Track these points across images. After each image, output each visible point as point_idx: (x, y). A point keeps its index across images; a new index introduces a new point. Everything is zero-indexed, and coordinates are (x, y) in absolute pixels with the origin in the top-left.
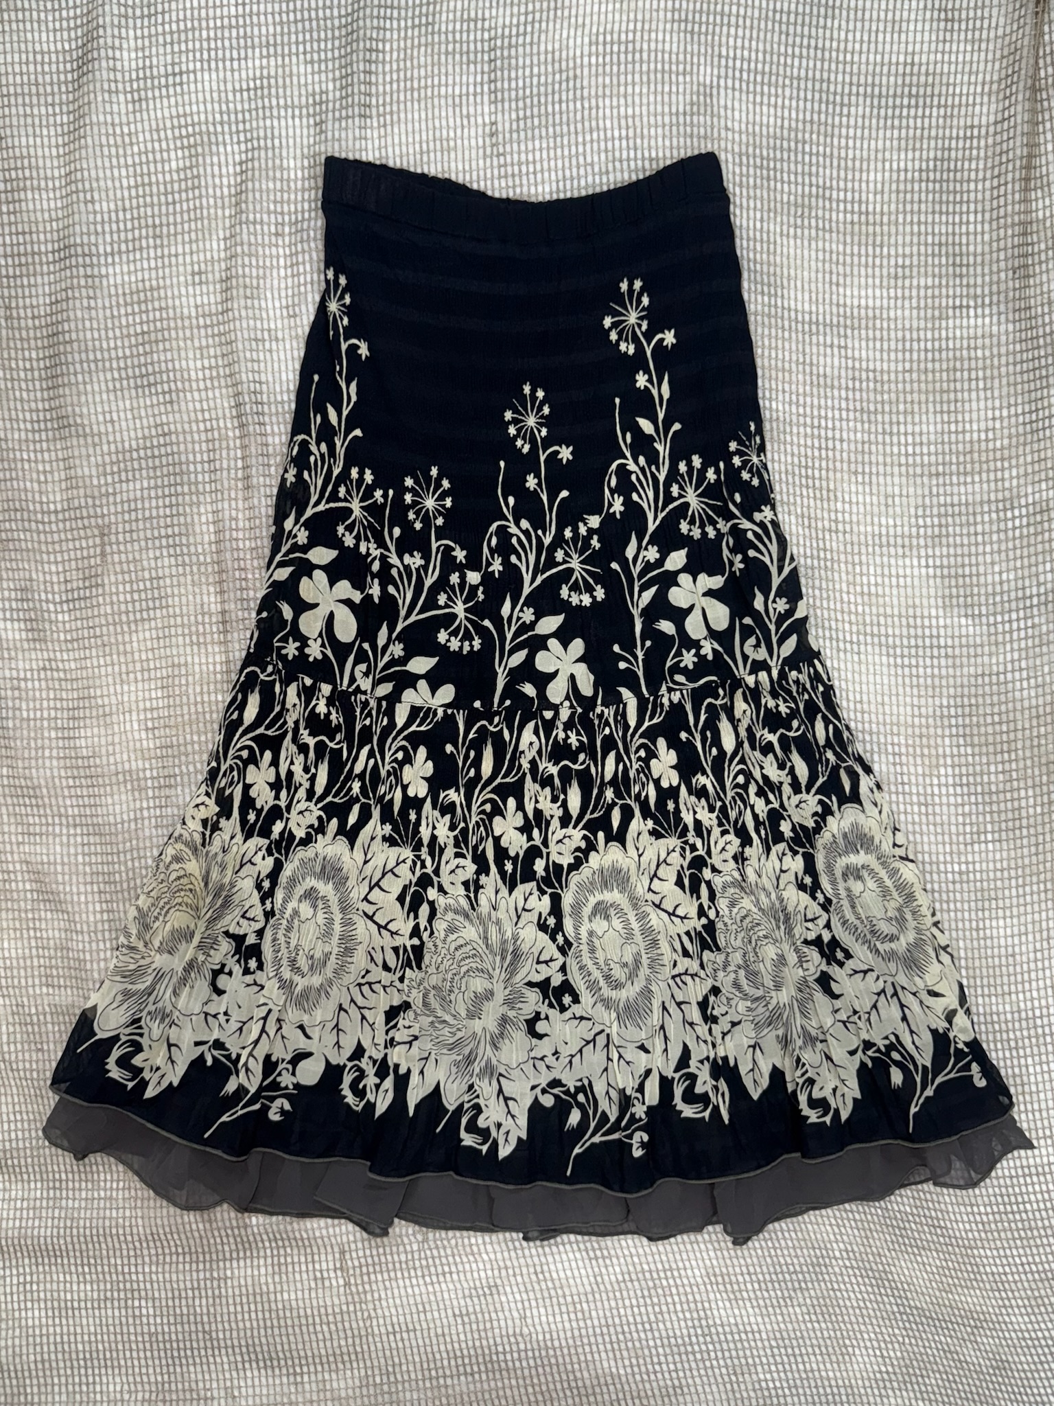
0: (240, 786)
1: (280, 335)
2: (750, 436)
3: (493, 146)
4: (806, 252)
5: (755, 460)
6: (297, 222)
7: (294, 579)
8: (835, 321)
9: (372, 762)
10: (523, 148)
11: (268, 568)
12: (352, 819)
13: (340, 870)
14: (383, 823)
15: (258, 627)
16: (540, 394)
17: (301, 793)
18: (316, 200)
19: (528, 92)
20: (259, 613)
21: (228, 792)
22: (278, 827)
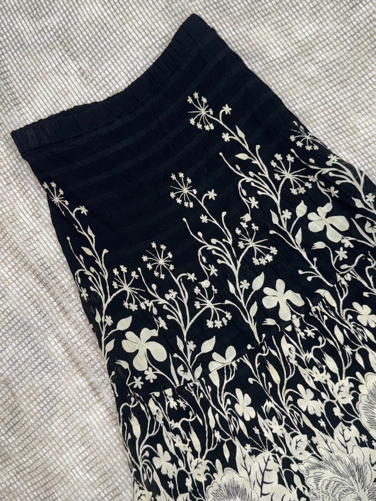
0: (155, 472)
1: (38, 230)
2: (297, 128)
3: (86, 79)
4: (265, 30)
5: (308, 137)
6: (14, 172)
7: (118, 345)
8: (300, 51)
9: (217, 416)
10: (101, 71)
11: (101, 348)
12: (227, 455)
13: (238, 487)
14: (244, 446)
15: (114, 382)
16: (181, 175)
17: (190, 456)
18: (17, 157)
19: (87, 45)
20: (110, 374)
21: (150, 480)
22: (189, 483)
